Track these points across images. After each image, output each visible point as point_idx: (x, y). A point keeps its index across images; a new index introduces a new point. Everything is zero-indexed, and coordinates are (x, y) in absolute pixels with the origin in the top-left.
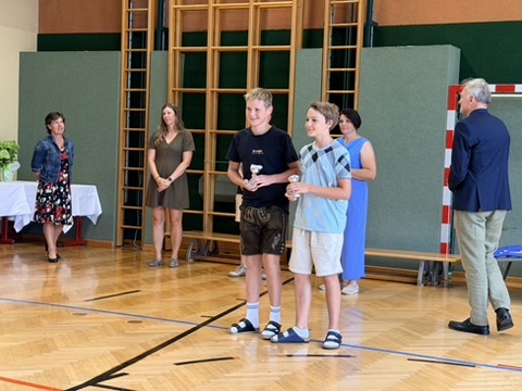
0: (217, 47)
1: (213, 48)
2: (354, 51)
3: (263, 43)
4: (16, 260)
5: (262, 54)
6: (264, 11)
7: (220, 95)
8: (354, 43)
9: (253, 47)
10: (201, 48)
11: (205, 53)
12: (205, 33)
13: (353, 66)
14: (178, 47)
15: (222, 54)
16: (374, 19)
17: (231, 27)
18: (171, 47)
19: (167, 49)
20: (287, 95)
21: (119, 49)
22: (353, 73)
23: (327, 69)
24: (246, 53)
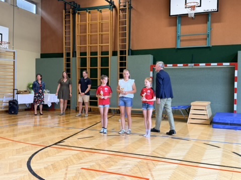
0: (90, 56)
1: (88, 56)
2: (126, 57)
3: (102, 55)
5: (102, 58)
6: (102, 46)
7: (91, 69)
8: (126, 54)
9: (99, 56)
10: (85, 57)
11: (86, 58)
12: (86, 53)
13: (126, 60)
14: (79, 56)
15: (91, 58)
16: (131, 48)
17: (93, 51)
18: (77, 56)
19: (76, 57)
20: (108, 69)
21: (63, 57)
22: (126, 63)
23: (119, 61)
24: (97, 58)
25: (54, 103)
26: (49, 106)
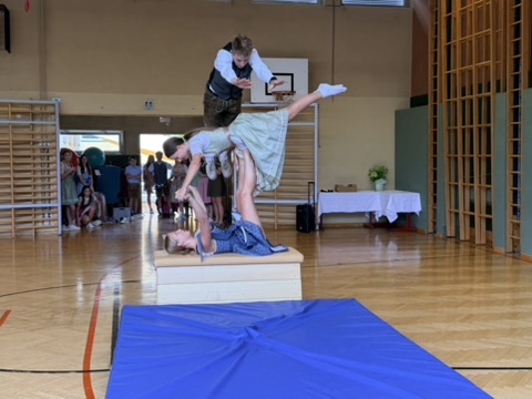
4: (377, 238)
20: (490, 128)
21: (427, 103)
22: (518, 109)
25: (413, 213)
26: (391, 220)
